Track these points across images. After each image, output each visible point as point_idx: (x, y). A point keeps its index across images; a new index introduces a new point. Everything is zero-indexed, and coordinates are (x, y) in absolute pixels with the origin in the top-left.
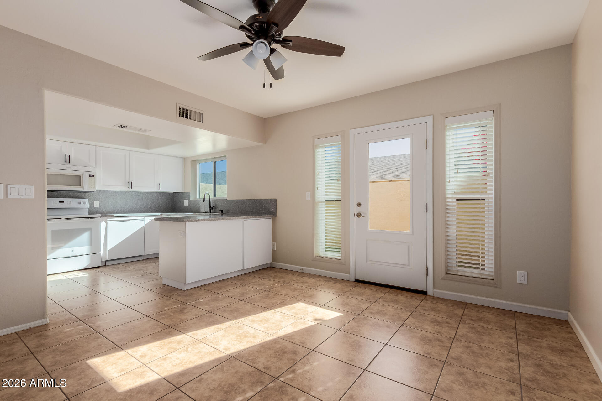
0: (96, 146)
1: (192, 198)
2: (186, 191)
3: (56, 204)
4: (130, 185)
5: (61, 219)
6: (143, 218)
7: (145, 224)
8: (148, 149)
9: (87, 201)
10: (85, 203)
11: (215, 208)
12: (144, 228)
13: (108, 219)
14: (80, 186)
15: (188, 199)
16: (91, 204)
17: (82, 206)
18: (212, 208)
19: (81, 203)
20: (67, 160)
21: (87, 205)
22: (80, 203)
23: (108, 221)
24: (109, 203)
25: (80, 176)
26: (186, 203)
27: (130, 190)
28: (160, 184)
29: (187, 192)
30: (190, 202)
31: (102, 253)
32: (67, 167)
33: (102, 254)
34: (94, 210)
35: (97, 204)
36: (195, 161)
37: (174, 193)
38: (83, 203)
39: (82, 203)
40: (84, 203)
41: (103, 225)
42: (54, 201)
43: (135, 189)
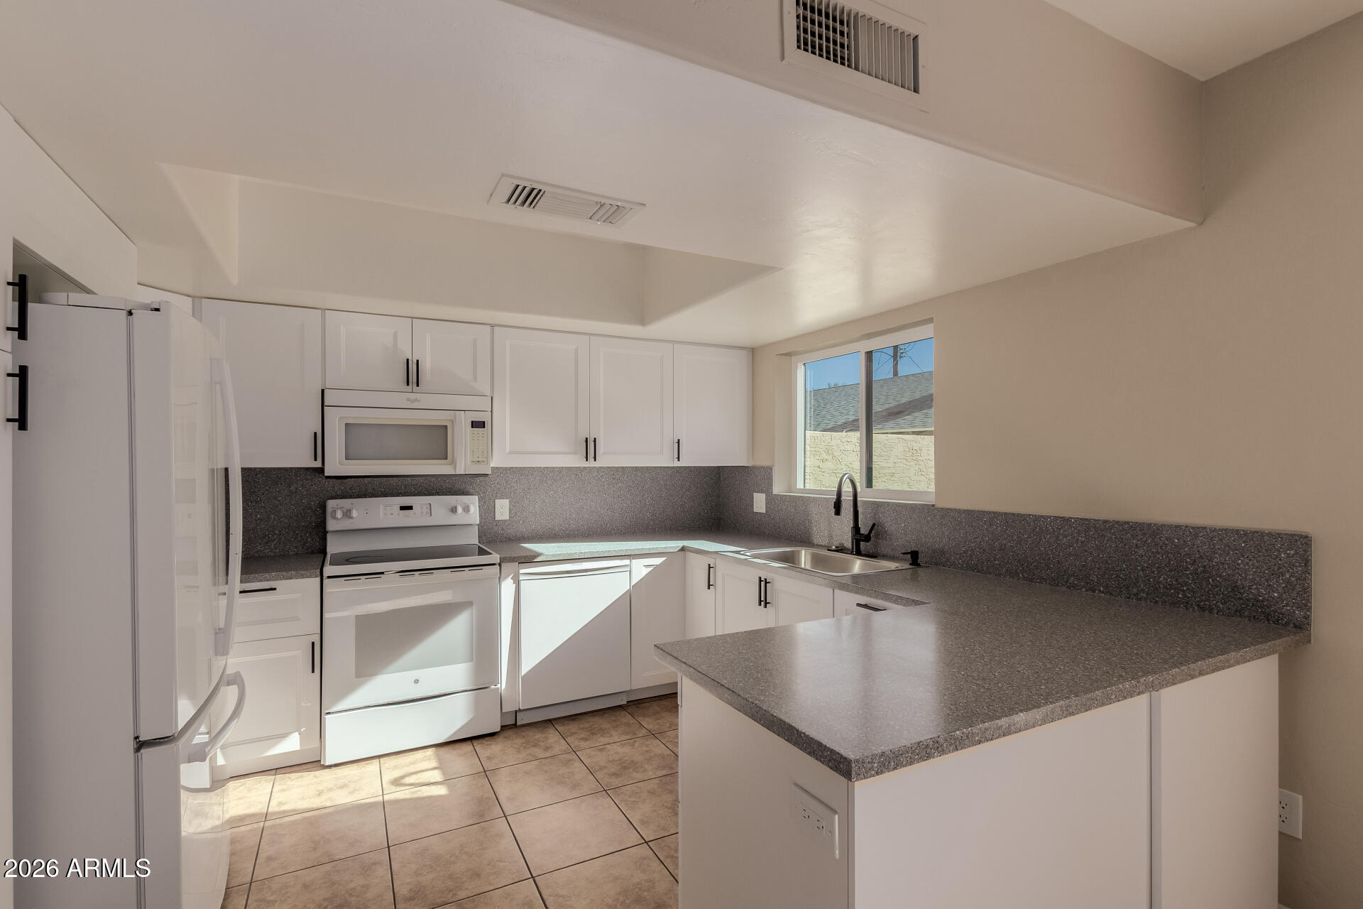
0: (493, 326)
1: (778, 489)
2: (762, 461)
3: (392, 514)
4: (590, 447)
5: (383, 573)
6: (626, 562)
7: (633, 583)
8: (643, 320)
9: (473, 502)
10: (469, 510)
11: (877, 535)
12: (628, 598)
13: (522, 571)
14: (446, 459)
15: (767, 490)
16: (487, 510)
17: (460, 518)
18: (867, 538)
19: (456, 511)
20: (412, 375)
21: (474, 516)
22: (454, 510)
23: (521, 578)
24: (537, 506)
25: (446, 427)
26: (759, 503)
27: (591, 464)
28: (678, 442)
29: (763, 468)
30: (771, 499)
31: (503, 684)
32: (409, 400)
33: (504, 687)
34: (496, 528)
35: (502, 510)
36: (789, 354)
37: (719, 468)
38: (464, 510)
39: (460, 510)
40: (466, 509)
41: (507, 587)
42: (386, 506)
43: (603, 461)
